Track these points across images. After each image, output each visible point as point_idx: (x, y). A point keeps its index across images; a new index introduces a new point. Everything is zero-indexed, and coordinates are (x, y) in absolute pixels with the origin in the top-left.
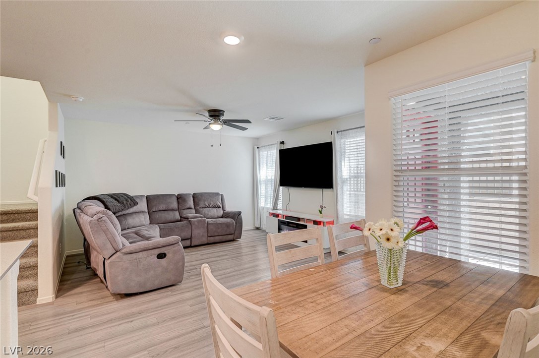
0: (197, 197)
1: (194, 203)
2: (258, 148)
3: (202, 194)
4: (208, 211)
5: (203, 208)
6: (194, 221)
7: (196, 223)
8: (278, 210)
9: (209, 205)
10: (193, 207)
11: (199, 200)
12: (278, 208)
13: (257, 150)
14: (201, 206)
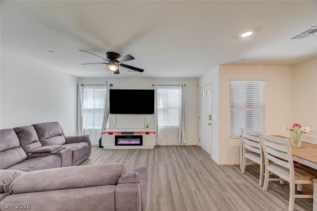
0: (40, 128)
1: (38, 134)
2: (81, 85)
3: (44, 125)
4: (55, 140)
5: (47, 138)
6: (63, 153)
7: (65, 154)
8: (106, 129)
9: (53, 134)
10: (38, 140)
11: (44, 131)
12: (106, 128)
13: (80, 87)
14: (47, 136)
